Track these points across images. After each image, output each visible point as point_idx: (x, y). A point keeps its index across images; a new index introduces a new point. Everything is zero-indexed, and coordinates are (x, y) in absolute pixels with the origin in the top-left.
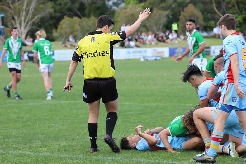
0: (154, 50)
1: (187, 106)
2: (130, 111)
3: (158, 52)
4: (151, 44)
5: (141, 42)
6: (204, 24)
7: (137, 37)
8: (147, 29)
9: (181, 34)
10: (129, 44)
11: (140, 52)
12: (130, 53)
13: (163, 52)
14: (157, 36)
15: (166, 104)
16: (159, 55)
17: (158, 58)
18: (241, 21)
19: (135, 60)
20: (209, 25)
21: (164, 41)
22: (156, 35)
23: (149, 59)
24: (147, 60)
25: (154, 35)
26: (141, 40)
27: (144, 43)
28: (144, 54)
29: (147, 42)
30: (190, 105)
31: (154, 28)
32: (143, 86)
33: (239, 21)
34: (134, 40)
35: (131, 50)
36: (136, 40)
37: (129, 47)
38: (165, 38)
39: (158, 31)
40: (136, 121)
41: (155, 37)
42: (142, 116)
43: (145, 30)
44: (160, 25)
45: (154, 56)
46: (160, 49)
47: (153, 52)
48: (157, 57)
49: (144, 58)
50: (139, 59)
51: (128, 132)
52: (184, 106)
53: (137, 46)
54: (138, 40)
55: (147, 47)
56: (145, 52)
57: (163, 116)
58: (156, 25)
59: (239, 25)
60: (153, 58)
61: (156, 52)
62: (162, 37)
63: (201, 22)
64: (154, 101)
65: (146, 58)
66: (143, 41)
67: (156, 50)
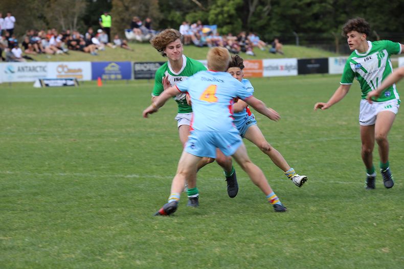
0: (62, 67)
1: (128, 179)
2: (14, 188)
3: (70, 71)
4: (54, 53)
5: (35, 50)
6: (162, 16)
7: (27, 40)
8: (48, 24)
9: (117, 37)
10: (11, 52)
11: (34, 69)
12: (13, 72)
13: (80, 70)
14: (67, 39)
15: (87, 174)
16: (71, 75)
17: (70, 83)
18: (233, 12)
19: (23, 83)
20: (170, 19)
21: (81, 49)
22: (65, 36)
23: (51, 83)
24: (47, 85)
25: (60, 37)
26: (36, 46)
27: (41, 51)
28: (41, 74)
30: (134, 176)
31: (62, 22)
32: (41, 138)
33: (228, 12)
34: (20, 45)
35: (15, 66)
36: (26, 46)
37: (12, 59)
38: (83, 43)
39: (69, 29)
40: (27, 208)
41: (62, 40)
42: (39, 197)
43: (44, 25)
44: (73, 17)
45: (61, 79)
46: (73, 65)
47: (60, 69)
48: (66, 80)
49: (41, 81)
50: (33, 83)
51: (10, 230)
52: (123, 178)
53: (28, 58)
54: (30, 45)
55: (46, 60)
56: (44, 69)
57: (81, 198)
58: (65, 16)
59: (228, 21)
60: (60, 83)
61: (66, 70)
62: (78, 41)
63: (155, 11)
64: (63, 168)
65: (46, 82)
66: (39, 48)
67: (66, 66)
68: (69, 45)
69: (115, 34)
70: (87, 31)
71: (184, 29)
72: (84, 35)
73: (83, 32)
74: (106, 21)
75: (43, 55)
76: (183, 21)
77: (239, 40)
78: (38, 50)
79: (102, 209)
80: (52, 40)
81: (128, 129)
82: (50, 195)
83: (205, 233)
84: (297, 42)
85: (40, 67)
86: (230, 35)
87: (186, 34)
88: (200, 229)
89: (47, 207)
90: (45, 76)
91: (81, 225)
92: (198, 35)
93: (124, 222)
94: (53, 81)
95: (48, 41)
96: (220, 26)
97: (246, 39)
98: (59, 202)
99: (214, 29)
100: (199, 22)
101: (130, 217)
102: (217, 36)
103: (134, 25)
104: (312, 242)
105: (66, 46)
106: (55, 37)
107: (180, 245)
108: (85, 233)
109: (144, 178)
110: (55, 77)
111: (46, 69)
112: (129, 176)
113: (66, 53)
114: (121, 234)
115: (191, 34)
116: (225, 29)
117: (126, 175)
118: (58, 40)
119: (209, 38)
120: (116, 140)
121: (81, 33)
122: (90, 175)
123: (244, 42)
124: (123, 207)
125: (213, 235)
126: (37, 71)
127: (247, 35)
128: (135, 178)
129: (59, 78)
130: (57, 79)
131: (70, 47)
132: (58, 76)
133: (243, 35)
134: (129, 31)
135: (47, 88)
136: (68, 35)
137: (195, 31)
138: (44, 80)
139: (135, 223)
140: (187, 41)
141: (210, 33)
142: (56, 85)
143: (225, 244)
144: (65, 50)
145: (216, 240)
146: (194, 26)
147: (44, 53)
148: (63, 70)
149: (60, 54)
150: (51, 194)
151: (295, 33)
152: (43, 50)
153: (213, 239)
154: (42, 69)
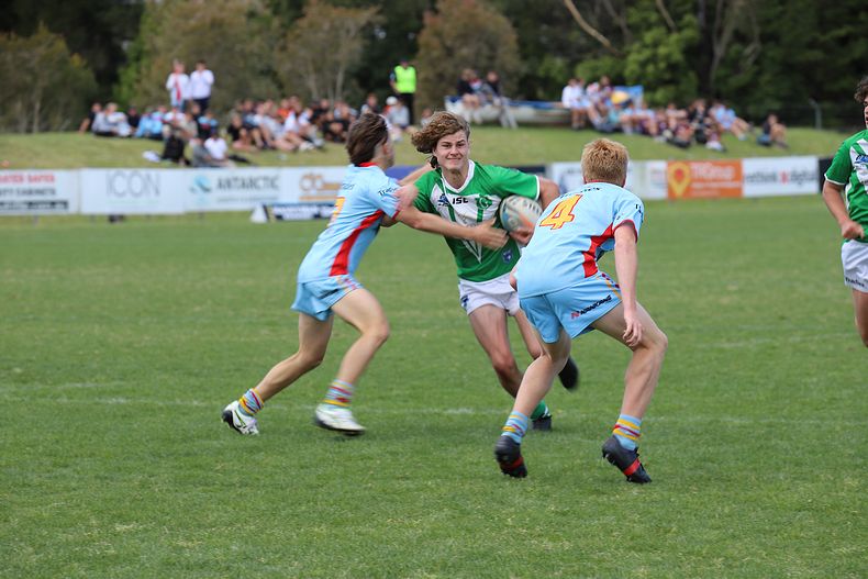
0: (312, 178)
1: (450, 418)
2: (208, 437)
4: (296, 150)
5: (253, 142)
6: (524, 69)
7: (237, 122)
8: (281, 86)
9: (427, 112)
10: (203, 147)
11: (252, 184)
12: (206, 190)
14: (322, 117)
17: (327, 212)
18: (678, 57)
19: (228, 214)
20: (541, 73)
23: (288, 214)
24: (279, 217)
25: (307, 114)
26: (256, 134)
27: (267, 145)
28: (266, 194)
29: (280, 142)
30: (463, 410)
31: (311, 83)
32: (264, 331)
33: (667, 57)
34: (223, 132)
35: (211, 176)
36: (234, 133)
37: (205, 161)
39: (326, 97)
40: (236, 479)
41: (312, 120)
42: (260, 456)
43: (273, 88)
44: (335, 72)
45: (310, 205)
47: (307, 183)
48: (320, 205)
49: (266, 209)
50: (250, 213)
51: (199, 526)
52: (439, 415)
53: (238, 160)
54: (243, 132)
55: (277, 164)
56: (272, 183)
57: (349, 459)
58: (318, 70)
59: (667, 76)
60: (307, 212)
61: (319, 184)
63: (509, 57)
64: (311, 395)
65: (277, 211)
66: (263, 139)
67: (320, 177)
68: (326, 131)
69: (424, 107)
70: (364, 101)
71: (571, 96)
72: (359, 109)
73: (356, 104)
74: (405, 79)
75: (270, 154)
76: (569, 77)
77: (691, 117)
78: (259, 143)
79: (394, 482)
80: (290, 121)
81: (451, 311)
82: (284, 453)
83: (614, 534)
84: (819, 120)
85: (265, 179)
86: (672, 106)
87: (576, 105)
88: (604, 526)
89: (277, 477)
90: (275, 198)
91: (350, 515)
92: (602, 107)
93: (441, 510)
94: (290, 210)
95: (283, 123)
96: (649, 88)
97: (706, 114)
98: (302, 468)
99: (636, 94)
100: (605, 80)
101: (453, 498)
102: (643, 108)
103: (464, 88)
104: (849, 556)
105: (320, 134)
106: (297, 115)
107: (562, 560)
108: (359, 534)
109: (484, 416)
110: (295, 200)
111: (277, 183)
112: (450, 411)
113: (320, 148)
114: (434, 536)
115: (588, 105)
116: (660, 95)
117: (445, 409)
118: (304, 120)
119: (626, 114)
120: (424, 334)
121: (352, 105)
122: (368, 410)
123: (701, 122)
124: (439, 477)
125: (632, 539)
126: (257, 187)
127: (709, 106)
128: (464, 416)
129: (305, 201)
130: (300, 205)
131: (329, 136)
132: (302, 198)
133: (700, 107)
134: (453, 101)
135: (280, 223)
136: (325, 111)
137: (596, 98)
138: (273, 206)
139: (464, 513)
140: (579, 120)
141: (628, 104)
142: (297, 216)
143: (659, 559)
144: (319, 142)
145: (641, 550)
146: (594, 87)
147: (274, 148)
148: (313, 185)
149: (307, 151)
150: (287, 450)
151: (813, 103)
152: (270, 143)
153: (634, 548)
154: (269, 183)
